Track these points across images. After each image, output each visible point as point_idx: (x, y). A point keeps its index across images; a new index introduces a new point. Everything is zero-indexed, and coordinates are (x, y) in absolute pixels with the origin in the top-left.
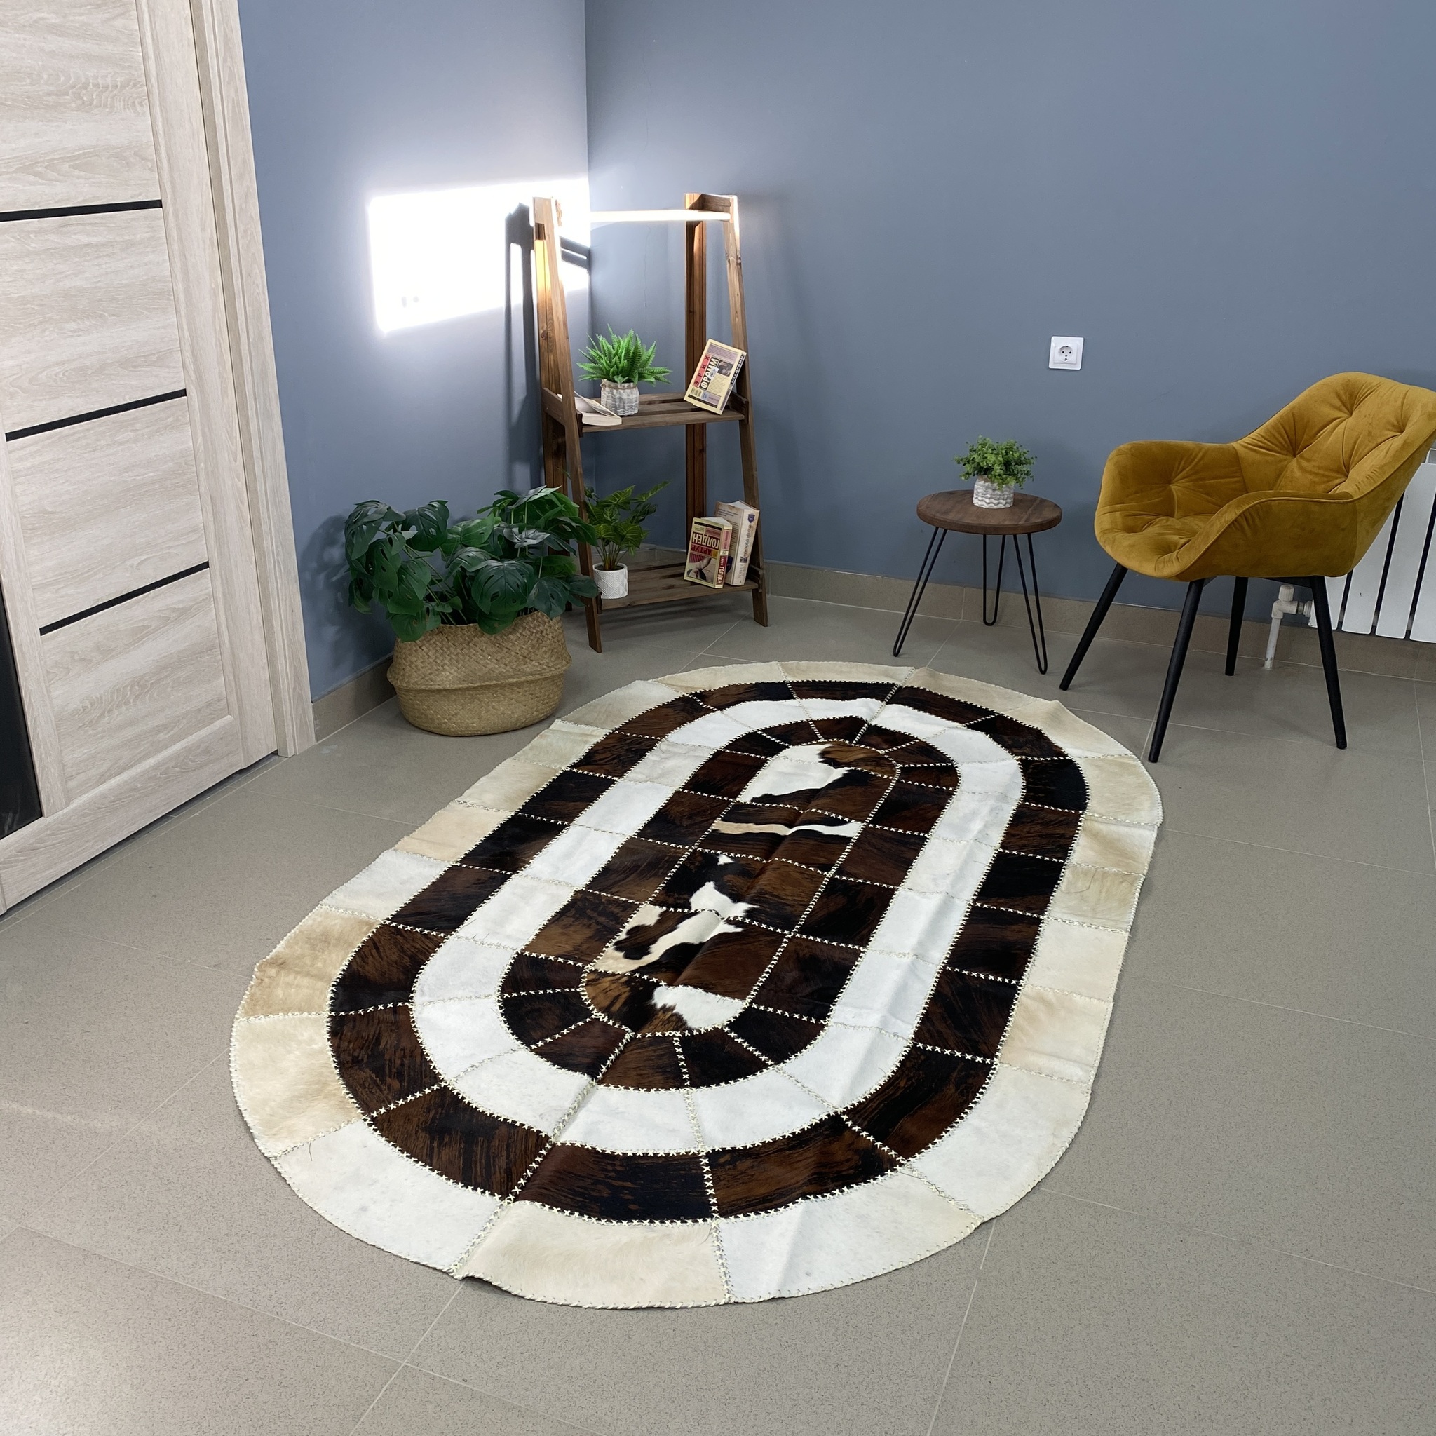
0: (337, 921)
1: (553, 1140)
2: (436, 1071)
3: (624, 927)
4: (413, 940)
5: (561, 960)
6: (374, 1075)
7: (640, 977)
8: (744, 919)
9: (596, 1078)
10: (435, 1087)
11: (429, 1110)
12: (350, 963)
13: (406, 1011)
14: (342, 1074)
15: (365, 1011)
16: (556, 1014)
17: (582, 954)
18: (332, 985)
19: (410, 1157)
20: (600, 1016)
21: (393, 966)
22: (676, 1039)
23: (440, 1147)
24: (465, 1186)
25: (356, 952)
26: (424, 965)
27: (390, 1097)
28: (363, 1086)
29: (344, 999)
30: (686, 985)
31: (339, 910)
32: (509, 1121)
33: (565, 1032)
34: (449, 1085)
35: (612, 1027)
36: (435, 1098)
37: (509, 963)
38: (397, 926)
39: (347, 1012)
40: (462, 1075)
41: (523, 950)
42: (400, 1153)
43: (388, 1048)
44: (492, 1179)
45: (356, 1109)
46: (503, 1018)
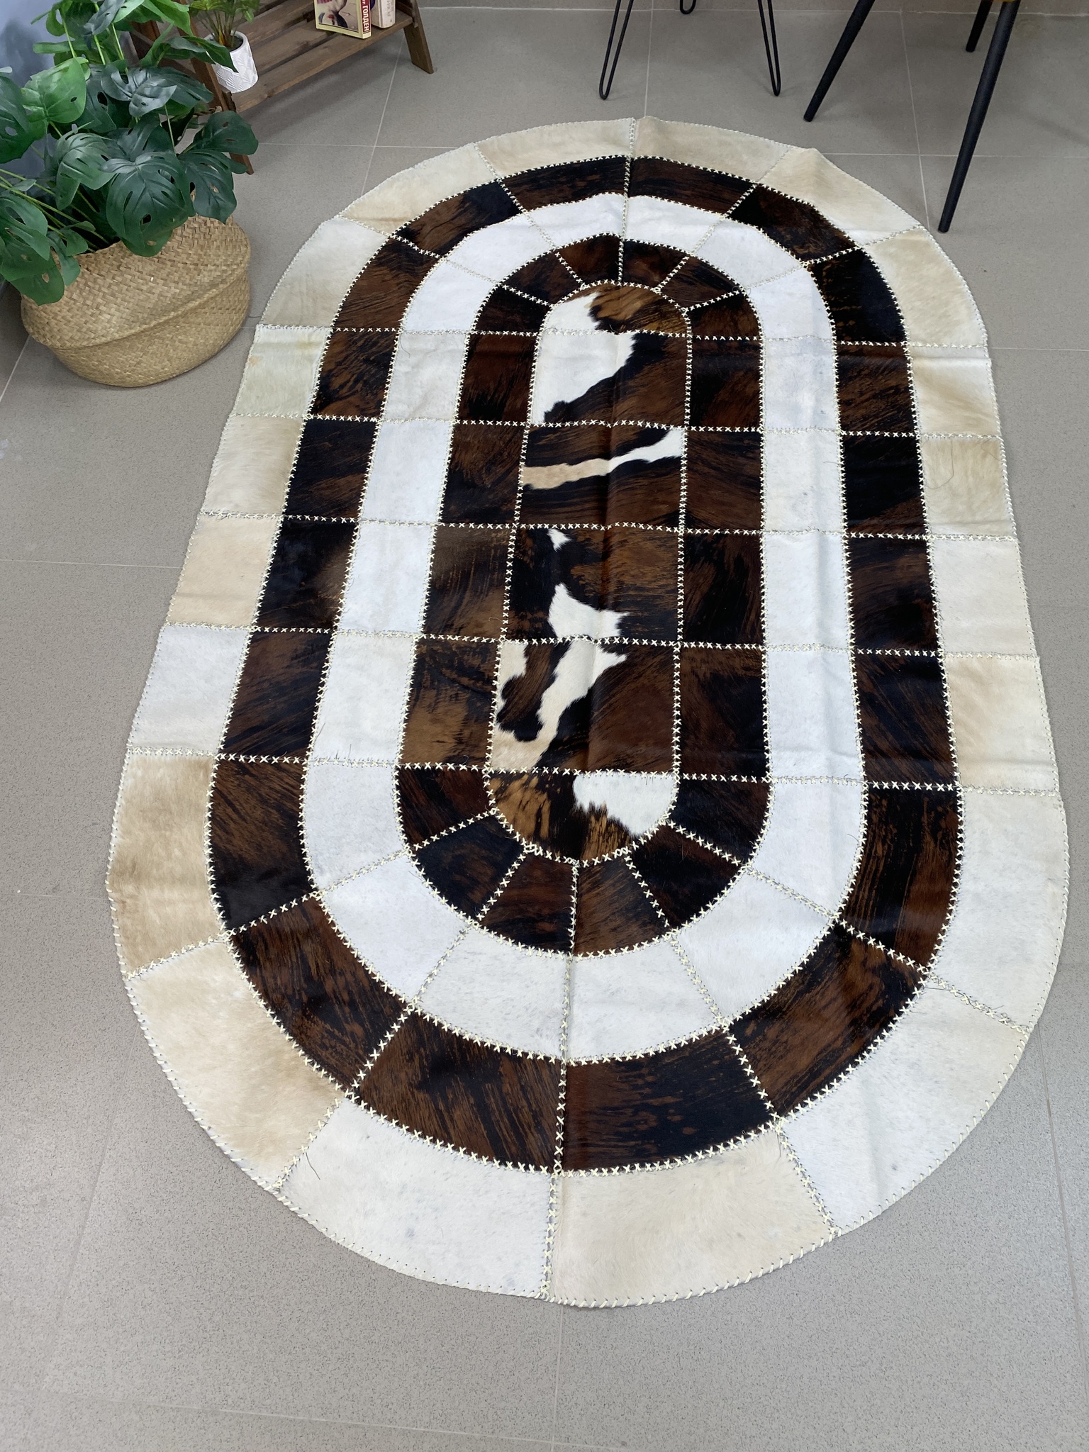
0: (161, 771)
1: (564, 1061)
2: (393, 993)
3: (495, 688)
4: (267, 778)
5: (451, 766)
6: (328, 1026)
7: (550, 773)
8: (621, 639)
9: (570, 950)
10: (403, 1018)
11: (411, 1059)
12: (212, 839)
13: (316, 905)
14: (289, 1031)
15: (267, 917)
16: (483, 858)
17: (468, 748)
18: (212, 889)
19: (423, 1136)
20: (533, 848)
21: (264, 831)
22: (628, 859)
23: (449, 1112)
24: (503, 1163)
25: (210, 819)
26: (301, 819)
27: (361, 1052)
28: (324, 1046)
29: (234, 906)
30: (604, 770)
31: (155, 751)
32: (509, 1051)
33: (505, 883)
34: (416, 1009)
35: (552, 862)
36: (410, 1035)
37: (395, 787)
38: (237, 759)
39: (248, 925)
40: (423, 989)
41: (402, 761)
42: (410, 1135)
43: (323, 974)
44: (529, 1146)
45: (332, 1085)
46: (428, 883)
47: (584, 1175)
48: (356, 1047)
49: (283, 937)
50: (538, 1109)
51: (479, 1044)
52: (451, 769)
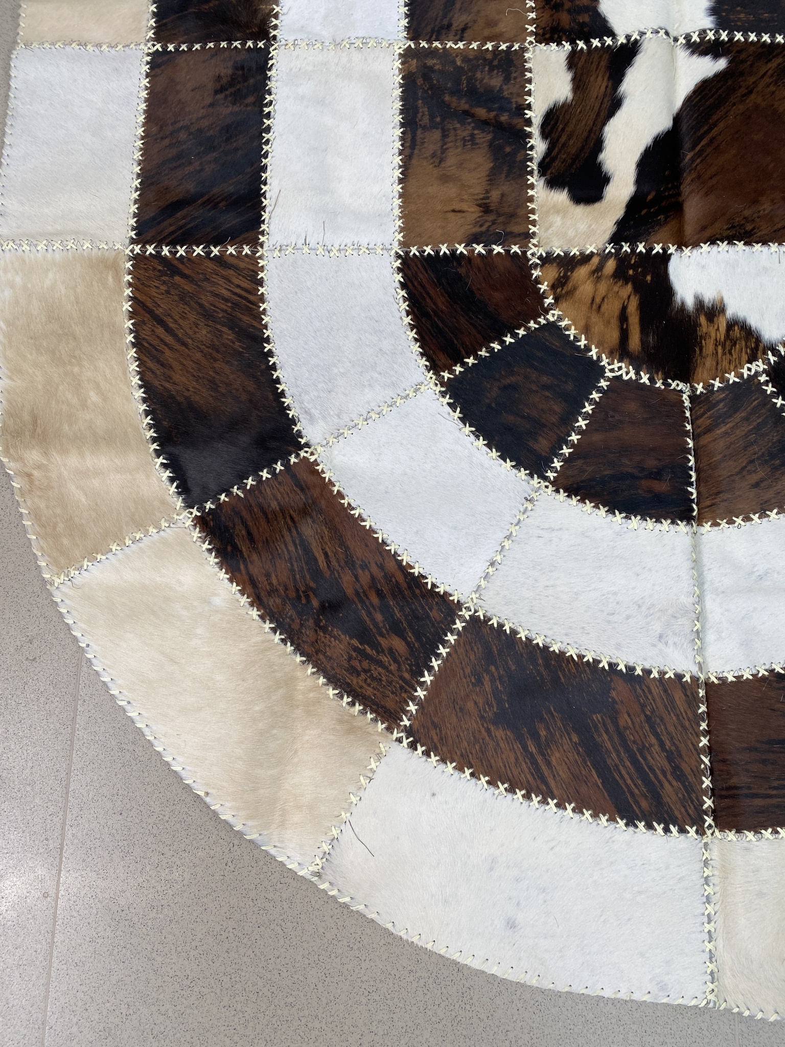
0: (50, 275)
1: (702, 677)
2: (441, 590)
3: (529, 122)
4: (207, 279)
5: (479, 249)
6: (355, 642)
7: (633, 251)
8: (717, 32)
9: (693, 518)
10: (459, 625)
11: (479, 682)
12: (142, 375)
13: (311, 468)
14: (299, 649)
15: (242, 487)
16: (546, 387)
17: (501, 219)
18: (155, 450)
19: (511, 790)
20: (620, 368)
21: (215, 360)
22: (763, 378)
23: (543, 755)
24: (631, 823)
25: (134, 345)
26: (267, 340)
27: (407, 676)
28: (353, 671)
29: (192, 474)
30: (713, 243)
31: (36, 246)
32: (622, 667)
33: (582, 423)
34: (476, 611)
35: (651, 389)
36: (472, 649)
37: (398, 285)
38: (159, 253)
39: (216, 500)
40: (483, 583)
41: (404, 244)
42: (492, 789)
43: (337, 567)
44: (666, 799)
45: (373, 725)
46: (468, 429)
47: (754, 839)
48: (399, 669)
49: (270, 516)
50: (673, 748)
51: (576, 658)
52: (480, 254)
